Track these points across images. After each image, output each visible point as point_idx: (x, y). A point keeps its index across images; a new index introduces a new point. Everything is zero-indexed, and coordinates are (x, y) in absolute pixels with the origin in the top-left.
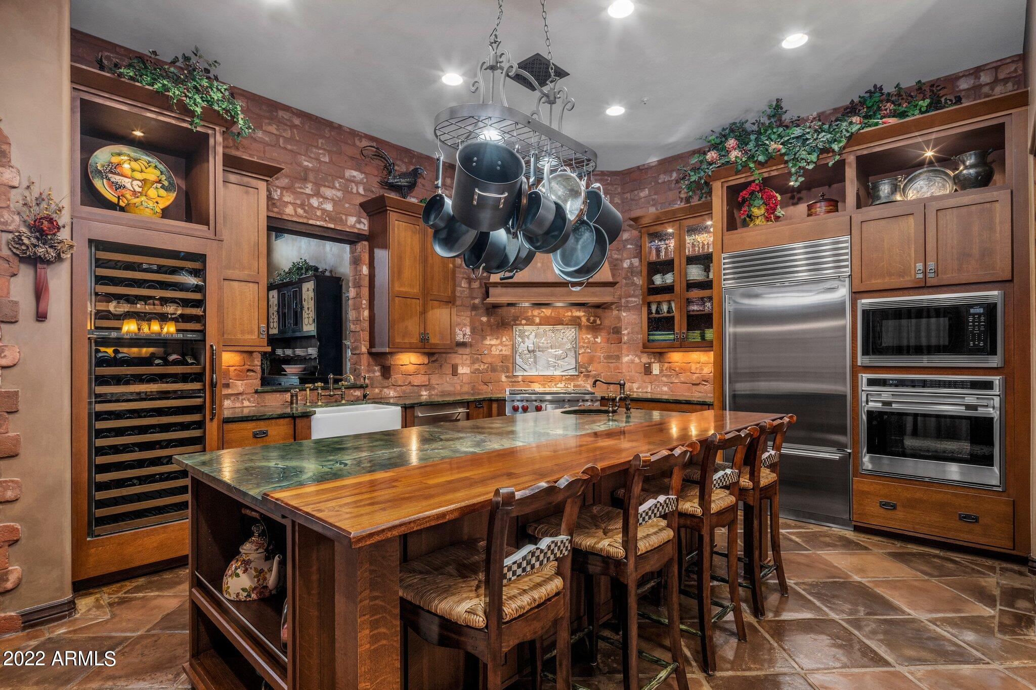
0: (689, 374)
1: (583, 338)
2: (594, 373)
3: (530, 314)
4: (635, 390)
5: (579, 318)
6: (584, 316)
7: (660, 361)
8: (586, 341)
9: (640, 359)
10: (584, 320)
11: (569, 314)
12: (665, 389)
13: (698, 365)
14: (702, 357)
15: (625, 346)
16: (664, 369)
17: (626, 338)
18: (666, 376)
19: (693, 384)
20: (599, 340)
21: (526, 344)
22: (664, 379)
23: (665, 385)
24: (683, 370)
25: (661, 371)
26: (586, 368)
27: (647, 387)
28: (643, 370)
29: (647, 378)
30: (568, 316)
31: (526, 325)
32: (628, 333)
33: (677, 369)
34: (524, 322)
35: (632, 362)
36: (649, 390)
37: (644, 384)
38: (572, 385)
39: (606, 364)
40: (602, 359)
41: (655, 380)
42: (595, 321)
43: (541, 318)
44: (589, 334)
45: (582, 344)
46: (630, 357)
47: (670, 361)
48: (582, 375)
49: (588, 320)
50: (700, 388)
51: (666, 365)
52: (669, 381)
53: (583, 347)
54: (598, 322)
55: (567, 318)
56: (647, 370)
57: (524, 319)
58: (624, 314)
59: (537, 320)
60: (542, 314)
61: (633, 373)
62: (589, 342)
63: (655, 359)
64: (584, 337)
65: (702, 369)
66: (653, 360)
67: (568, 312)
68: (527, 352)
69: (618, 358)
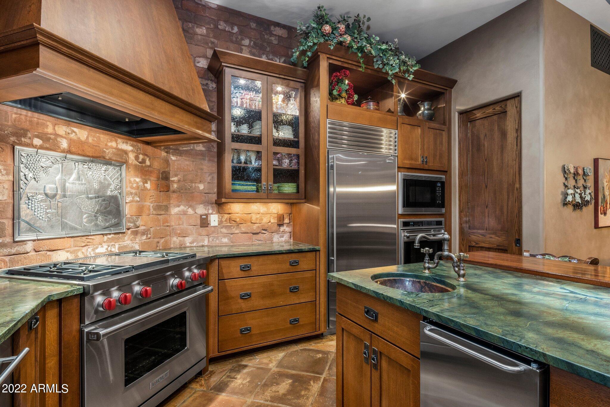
0: (250, 224)
1: (130, 182)
2: (143, 228)
3: (50, 130)
4: (188, 245)
5: (126, 152)
6: (132, 151)
7: (219, 212)
8: (135, 185)
9: (194, 210)
10: (132, 156)
11: (114, 144)
12: (225, 240)
13: (258, 216)
14: (261, 208)
15: (174, 195)
16: (224, 220)
17: (175, 186)
18: (226, 227)
19: (254, 234)
20: (148, 186)
21: (42, 183)
22: (224, 230)
23: (224, 237)
24: (243, 221)
25: (220, 222)
26: (134, 222)
27: (203, 240)
28: (199, 222)
29: (203, 231)
30: (112, 147)
31: (41, 147)
32: (179, 181)
33: (238, 220)
34: (37, 142)
35: (185, 213)
36: (206, 243)
37: (200, 237)
38: (117, 246)
39: (155, 217)
40: (152, 210)
41: (213, 232)
42: (143, 161)
43: (71, 142)
44: (137, 177)
45: (129, 189)
46: (182, 207)
47: (230, 212)
48: (129, 232)
49: (137, 158)
50: (260, 236)
51: (226, 216)
52: (229, 232)
53: (131, 193)
54: (148, 163)
55: (111, 151)
56: (204, 223)
57: (38, 137)
58: (173, 158)
59: (64, 144)
60: (73, 136)
61: (185, 226)
62: (138, 187)
63: (213, 210)
64: (132, 179)
65: (262, 219)
66: (210, 211)
67: (111, 141)
68: (44, 197)
69: (166, 208)
